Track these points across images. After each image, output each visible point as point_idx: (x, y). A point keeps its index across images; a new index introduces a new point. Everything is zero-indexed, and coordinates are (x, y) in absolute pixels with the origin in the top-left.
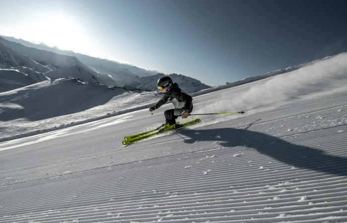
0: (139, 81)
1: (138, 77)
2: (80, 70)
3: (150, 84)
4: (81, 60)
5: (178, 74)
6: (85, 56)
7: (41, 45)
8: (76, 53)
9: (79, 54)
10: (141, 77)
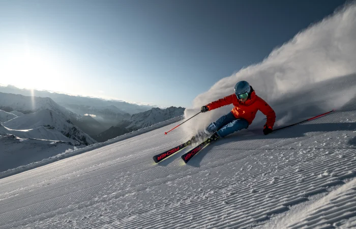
0: (129, 119)
1: (128, 115)
2: (51, 113)
3: (143, 122)
4: (56, 101)
5: (177, 107)
6: (63, 95)
7: (9, 87)
8: (51, 92)
9: (56, 94)
10: (131, 115)
